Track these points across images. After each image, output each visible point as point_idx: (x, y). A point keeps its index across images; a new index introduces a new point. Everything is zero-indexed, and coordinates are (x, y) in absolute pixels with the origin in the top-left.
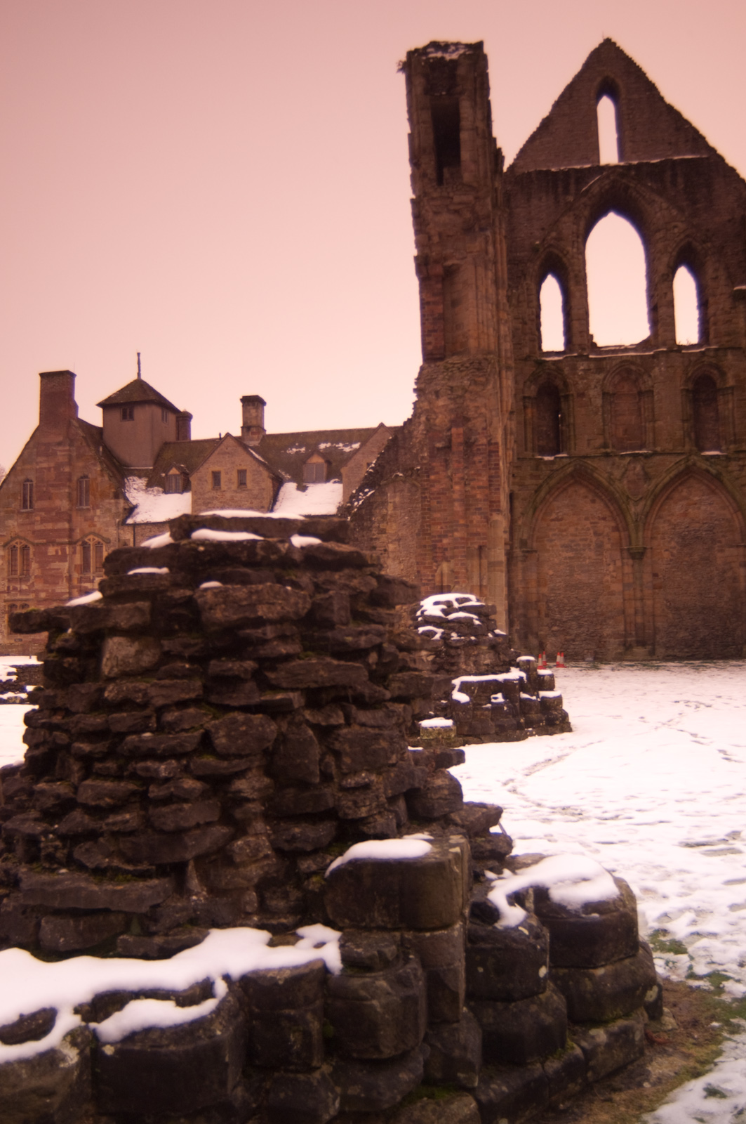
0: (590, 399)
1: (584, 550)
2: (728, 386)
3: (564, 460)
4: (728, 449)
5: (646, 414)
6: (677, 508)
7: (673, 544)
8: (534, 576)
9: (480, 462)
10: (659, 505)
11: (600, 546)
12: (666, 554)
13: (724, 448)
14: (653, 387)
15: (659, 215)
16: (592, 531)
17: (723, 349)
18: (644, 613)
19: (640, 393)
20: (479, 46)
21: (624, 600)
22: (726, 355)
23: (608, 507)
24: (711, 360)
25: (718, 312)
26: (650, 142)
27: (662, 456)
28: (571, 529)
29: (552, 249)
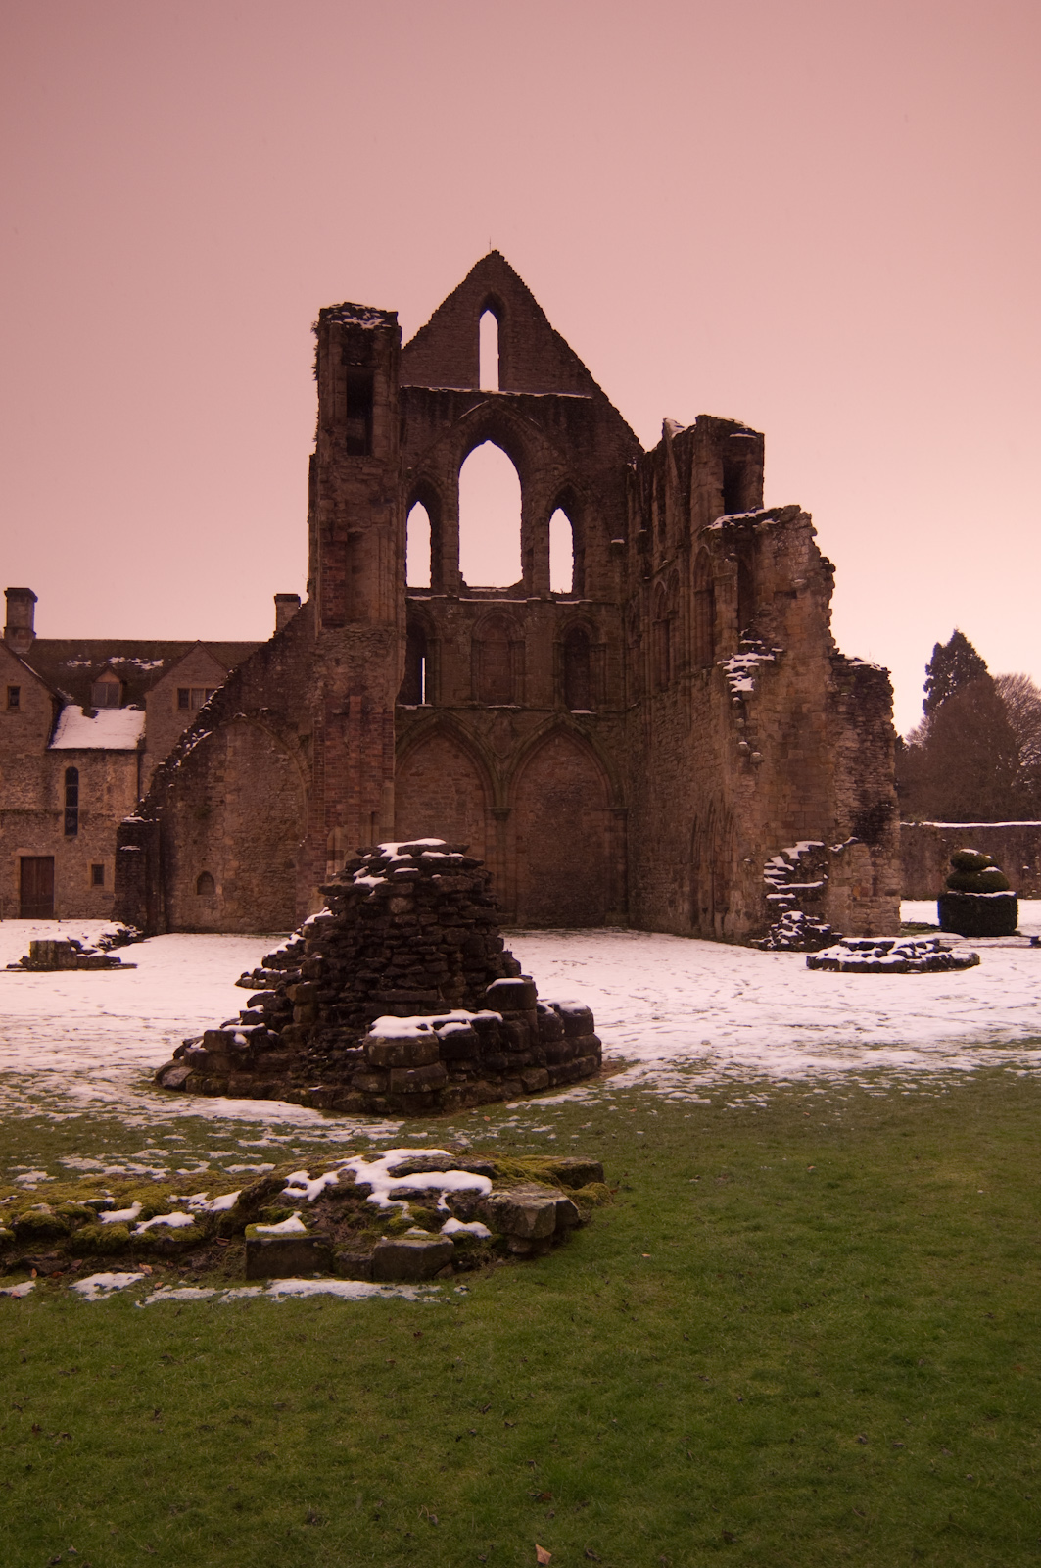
0: (459, 646)
1: (445, 809)
2: (601, 642)
3: (428, 710)
4: (597, 709)
5: (517, 665)
6: (544, 768)
7: (538, 805)
9: (376, 730)
10: (525, 764)
11: (462, 805)
12: (531, 816)
13: (594, 707)
14: (525, 637)
15: (539, 453)
16: (454, 789)
17: (597, 605)
18: (507, 878)
19: (511, 643)
20: (393, 316)
22: (600, 611)
23: (473, 763)
24: (584, 614)
25: (594, 564)
26: (534, 371)
27: (530, 713)
28: (432, 786)
29: (424, 476)
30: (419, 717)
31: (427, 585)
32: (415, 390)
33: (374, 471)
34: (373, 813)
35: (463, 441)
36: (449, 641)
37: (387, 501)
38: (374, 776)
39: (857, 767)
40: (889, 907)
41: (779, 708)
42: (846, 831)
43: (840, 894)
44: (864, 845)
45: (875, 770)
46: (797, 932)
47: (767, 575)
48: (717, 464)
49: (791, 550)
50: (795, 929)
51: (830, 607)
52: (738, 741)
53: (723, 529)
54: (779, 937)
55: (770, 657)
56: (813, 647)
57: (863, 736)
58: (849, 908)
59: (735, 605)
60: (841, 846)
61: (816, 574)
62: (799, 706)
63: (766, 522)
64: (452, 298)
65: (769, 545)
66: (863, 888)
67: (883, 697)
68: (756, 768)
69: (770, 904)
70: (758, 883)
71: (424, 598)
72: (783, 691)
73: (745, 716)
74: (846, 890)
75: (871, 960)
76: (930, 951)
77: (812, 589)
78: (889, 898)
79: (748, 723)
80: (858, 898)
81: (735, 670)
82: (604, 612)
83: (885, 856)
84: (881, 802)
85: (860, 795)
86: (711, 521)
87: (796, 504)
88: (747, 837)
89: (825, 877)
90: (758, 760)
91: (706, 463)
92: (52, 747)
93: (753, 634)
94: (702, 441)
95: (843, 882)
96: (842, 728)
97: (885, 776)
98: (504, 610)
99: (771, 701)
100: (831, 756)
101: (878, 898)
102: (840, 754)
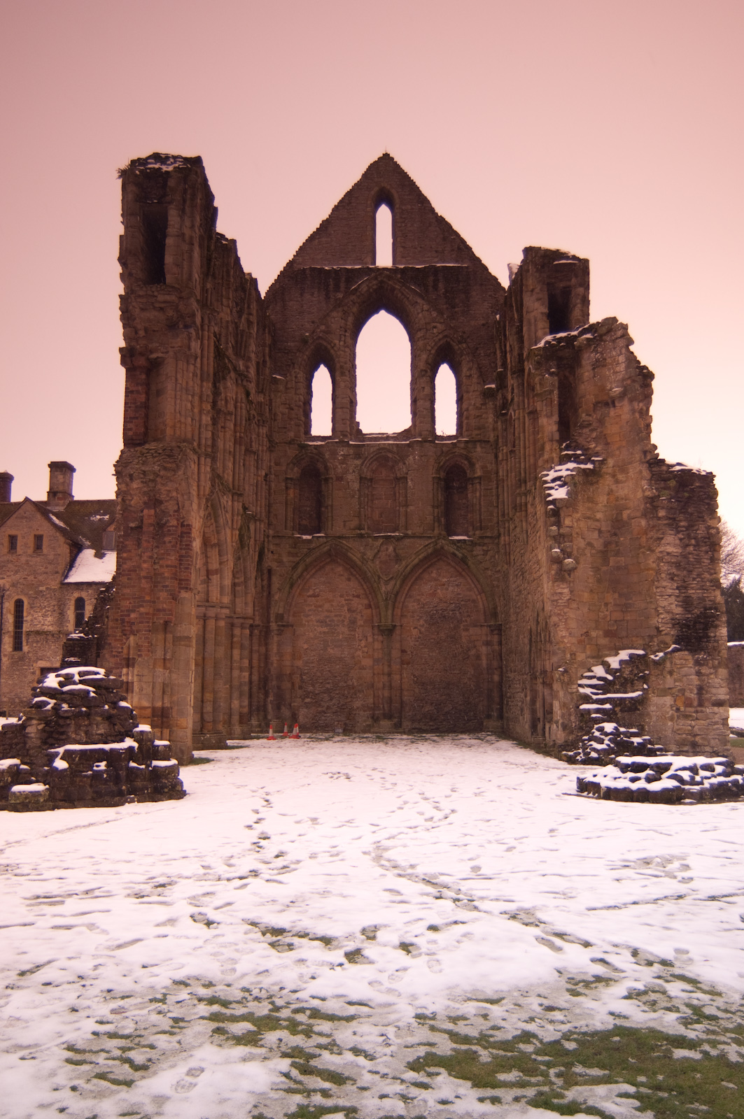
0: (348, 482)
1: (338, 625)
2: (476, 476)
3: (321, 539)
4: (474, 534)
5: (401, 499)
6: (427, 588)
7: (422, 622)
8: (288, 649)
9: (171, 542)
10: (409, 585)
11: (353, 622)
12: (415, 632)
13: (470, 533)
14: (407, 474)
15: (420, 315)
16: (346, 608)
17: (474, 442)
18: (391, 687)
19: (397, 479)
20: (197, 161)
21: (374, 674)
22: (476, 448)
23: (362, 585)
24: (462, 451)
25: (471, 407)
26: (419, 249)
27: (412, 540)
28: (327, 606)
29: (321, 341)
30: (313, 546)
31: (329, 433)
32: (313, 270)
33: (168, 298)
34: (166, 623)
35: (355, 310)
36: (340, 479)
37: (186, 327)
38: (167, 586)
39: (679, 573)
40: (716, 718)
41: (599, 516)
42: (668, 639)
43: (661, 705)
44: (686, 653)
45: (699, 575)
46: (608, 745)
47: (587, 389)
48: (541, 290)
49: (609, 361)
50: (606, 742)
51: (650, 414)
52: (551, 548)
53: (544, 348)
54: (588, 750)
55: (590, 466)
56: (632, 454)
57: (686, 541)
58: (672, 719)
59: (556, 418)
60: (661, 654)
61: (634, 381)
62: (620, 513)
63: (585, 336)
64: (349, 194)
65: (588, 358)
66: (687, 699)
67: (706, 501)
68: (569, 575)
69: (582, 715)
70: (572, 693)
71: (319, 443)
72: (603, 499)
73: (558, 524)
74: (668, 700)
75: (641, 784)
76: (719, 775)
77: (629, 396)
78: (716, 709)
79: (561, 531)
80: (682, 709)
81: (554, 480)
82: (479, 449)
83: (710, 665)
84: (706, 609)
85: (683, 601)
86: (537, 341)
87: (612, 316)
88: (562, 646)
89: (645, 686)
90: (570, 566)
91: (532, 291)
92: (66, 581)
93: (573, 444)
94: (528, 271)
95: (665, 692)
96: (663, 533)
97: (711, 581)
98: (390, 451)
99: (589, 509)
100: (651, 562)
101: (704, 709)
102: (660, 559)
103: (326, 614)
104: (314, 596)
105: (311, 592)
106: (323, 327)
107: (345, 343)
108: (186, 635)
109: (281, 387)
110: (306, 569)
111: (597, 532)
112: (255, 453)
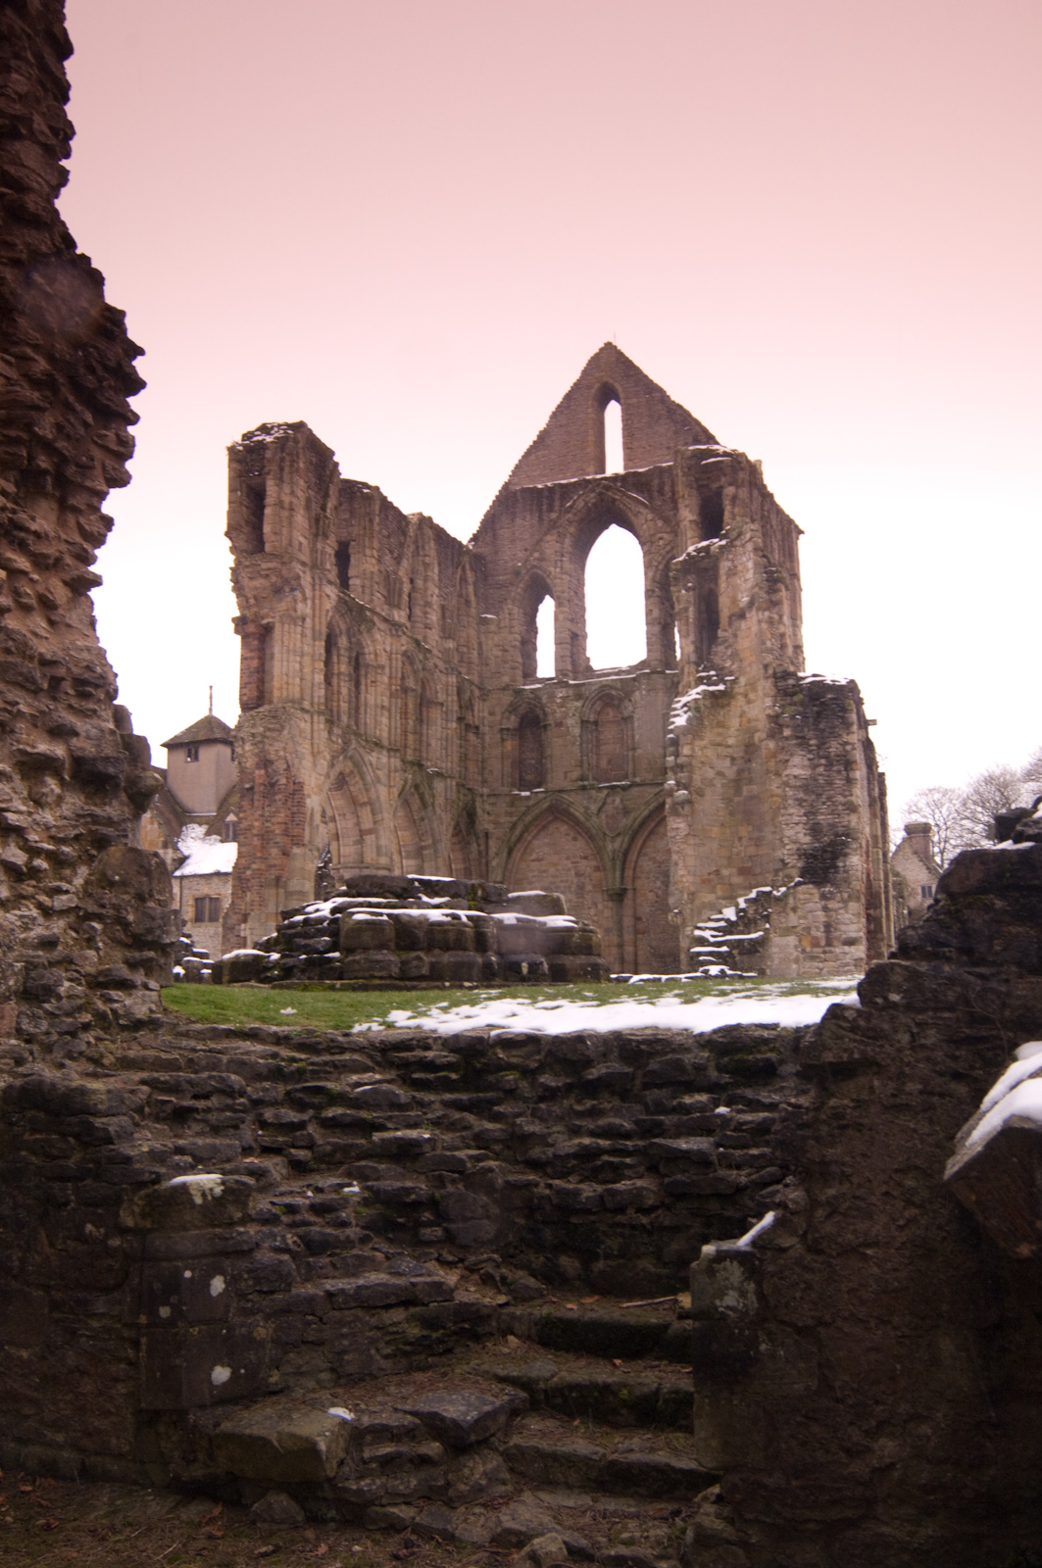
0: (568, 728)
3: (540, 795)
5: (628, 741)
7: (658, 884)
10: (640, 842)
12: (651, 896)
14: (633, 712)
16: (573, 872)
18: (622, 961)
19: (624, 720)
20: (301, 425)
21: (605, 947)
23: (588, 845)
27: (640, 788)
28: (552, 870)
29: (535, 570)
30: (531, 803)
32: (524, 490)
35: (572, 530)
36: (559, 724)
38: (278, 843)
40: (847, 959)
41: (731, 741)
42: (792, 872)
43: (784, 946)
44: (811, 886)
45: (829, 798)
47: (724, 602)
48: (689, 495)
49: (740, 568)
52: (666, 781)
53: (683, 561)
55: (721, 687)
57: (816, 762)
58: (797, 961)
59: (692, 637)
60: (783, 889)
61: (761, 588)
62: (751, 736)
66: (813, 938)
67: (840, 714)
68: (683, 808)
69: (692, 959)
70: (686, 936)
71: (537, 686)
72: (735, 722)
73: (677, 753)
74: (792, 940)
77: (757, 605)
78: (847, 948)
79: (679, 761)
80: (808, 949)
81: (682, 707)
83: (839, 899)
84: (837, 835)
85: (810, 829)
86: (683, 551)
88: (680, 886)
89: (767, 926)
90: (684, 798)
93: (709, 665)
94: (678, 475)
95: (788, 931)
96: (792, 755)
97: (843, 805)
98: (611, 687)
99: (719, 734)
100: (774, 786)
101: (832, 949)
102: (786, 784)
103: (551, 879)
104: (538, 860)
105: (534, 856)
106: (536, 555)
107: (562, 568)
108: (298, 888)
109: (493, 628)
110: (526, 829)
111: (728, 760)
112: (442, 705)
